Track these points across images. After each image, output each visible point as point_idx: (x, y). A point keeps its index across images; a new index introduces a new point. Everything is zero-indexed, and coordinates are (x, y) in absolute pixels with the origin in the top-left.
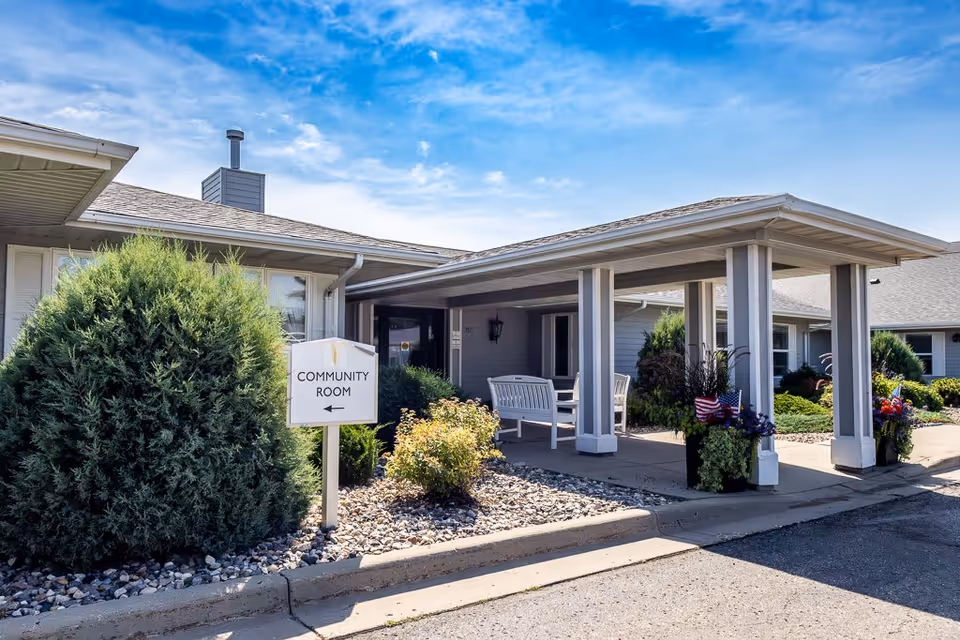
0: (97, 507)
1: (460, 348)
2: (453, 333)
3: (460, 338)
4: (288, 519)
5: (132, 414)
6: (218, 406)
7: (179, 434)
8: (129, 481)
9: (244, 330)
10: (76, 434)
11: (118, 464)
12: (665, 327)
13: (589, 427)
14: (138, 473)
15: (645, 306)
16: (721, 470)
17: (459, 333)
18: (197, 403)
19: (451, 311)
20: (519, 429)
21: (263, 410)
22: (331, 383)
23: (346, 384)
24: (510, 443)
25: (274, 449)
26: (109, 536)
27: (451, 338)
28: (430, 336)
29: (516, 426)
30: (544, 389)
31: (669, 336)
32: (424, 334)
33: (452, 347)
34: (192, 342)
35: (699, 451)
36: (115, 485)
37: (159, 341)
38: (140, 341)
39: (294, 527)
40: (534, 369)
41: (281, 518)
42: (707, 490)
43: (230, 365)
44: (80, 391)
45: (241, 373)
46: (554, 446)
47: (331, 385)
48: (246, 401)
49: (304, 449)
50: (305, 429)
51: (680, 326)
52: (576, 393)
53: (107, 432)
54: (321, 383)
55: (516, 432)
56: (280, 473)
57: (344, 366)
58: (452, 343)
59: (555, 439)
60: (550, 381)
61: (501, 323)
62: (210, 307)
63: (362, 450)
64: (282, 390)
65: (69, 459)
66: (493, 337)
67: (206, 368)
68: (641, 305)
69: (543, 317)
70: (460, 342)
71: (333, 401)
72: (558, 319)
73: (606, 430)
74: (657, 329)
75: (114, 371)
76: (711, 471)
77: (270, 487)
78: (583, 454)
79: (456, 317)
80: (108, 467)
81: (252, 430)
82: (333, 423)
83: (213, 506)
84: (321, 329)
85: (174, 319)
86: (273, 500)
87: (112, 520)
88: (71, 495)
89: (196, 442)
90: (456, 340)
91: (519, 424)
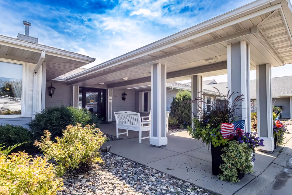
1: (112, 102)
2: (109, 97)
3: (112, 99)
12: (180, 95)
13: (155, 135)
15: (173, 89)
16: (238, 169)
17: (111, 97)
19: (109, 90)
20: (127, 133)
24: (123, 139)
27: (109, 99)
28: (101, 98)
30: (136, 117)
31: (181, 98)
32: (99, 97)
33: (109, 102)
35: (222, 156)
40: (136, 110)
42: (228, 180)
46: (140, 141)
51: (185, 95)
52: (150, 117)
55: (126, 134)
58: (109, 100)
59: (141, 138)
60: (139, 114)
61: (126, 94)
66: (123, 99)
68: (171, 88)
69: (140, 93)
70: (112, 100)
72: (145, 93)
73: (163, 135)
74: (177, 96)
76: (231, 170)
79: (110, 92)
84: (32, 89)
90: (110, 99)
91: (127, 131)
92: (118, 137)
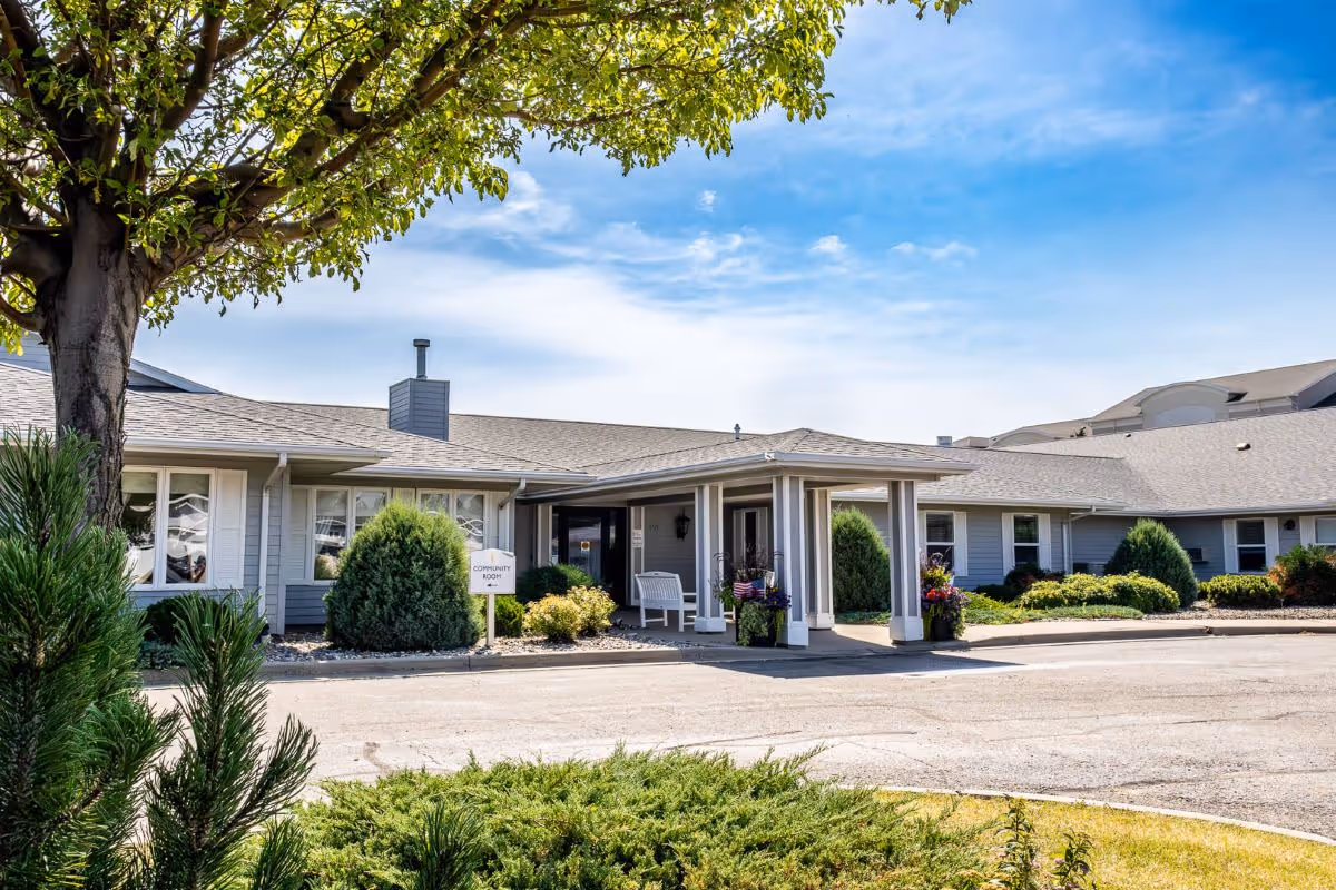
0: (391, 624)
1: (642, 546)
2: (633, 530)
3: (642, 536)
4: (469, 640)
5: (404, 585)
6: (438, 581)
7: (423, 595)
8: (403, 613)
9: (449, 546)
10: (383, 593)
11: (398, 605)
14: (406, 610)
17: (641, 532)
18: (429, 581)
19: (633, 509)
21: (457, 585)
22: (491, 572)
23: (498, 572)
25: (462, 604)
26: (395, 636)
27: (633, 537)
28: (612, 536)
29: (662, 616)
30: (674, 582)
32: (605, 533)
33: (633, 546)
34: (426, 552)
36: (398, 615)
37: (412, 553)
38: (404, 552)
39: (472, 644)
41: (466, 638)
43: (441, 563)
44: (383, 575)
45: (448, 566)
46: (681, 629)
47: (491, 573)
48: (450, 580)
49: (478, 605)
50: (479, 596)
53: (395, 590)
54: (485, 572)
56: (465, 616)
57: (497, 563)
58: (633, 541)
59: (682, 623)
61: (689, 520)
62: (433, 534)
63: (515, 616)
64: (467, 575)
65: (381, 602)
66: (679, 534)
67: (432, 564)
70: (641, 541)
71: (491, 581)
72: (747, 514)
75: (397, 566)
77: (460, 621)
78: (700, 633)
79: (637, 517)
80: (395, 606)
81: (452, 594)
82: (492, 592)
83: (436, 626)
85: (419, 542)
86: (462, 629)
87: (398, 627)
88: (381, 618)
89: (430, 597)
90: (638, 537)
91: (666, 613)
92: (644, 625)
